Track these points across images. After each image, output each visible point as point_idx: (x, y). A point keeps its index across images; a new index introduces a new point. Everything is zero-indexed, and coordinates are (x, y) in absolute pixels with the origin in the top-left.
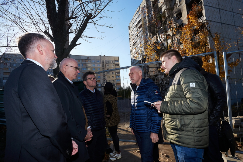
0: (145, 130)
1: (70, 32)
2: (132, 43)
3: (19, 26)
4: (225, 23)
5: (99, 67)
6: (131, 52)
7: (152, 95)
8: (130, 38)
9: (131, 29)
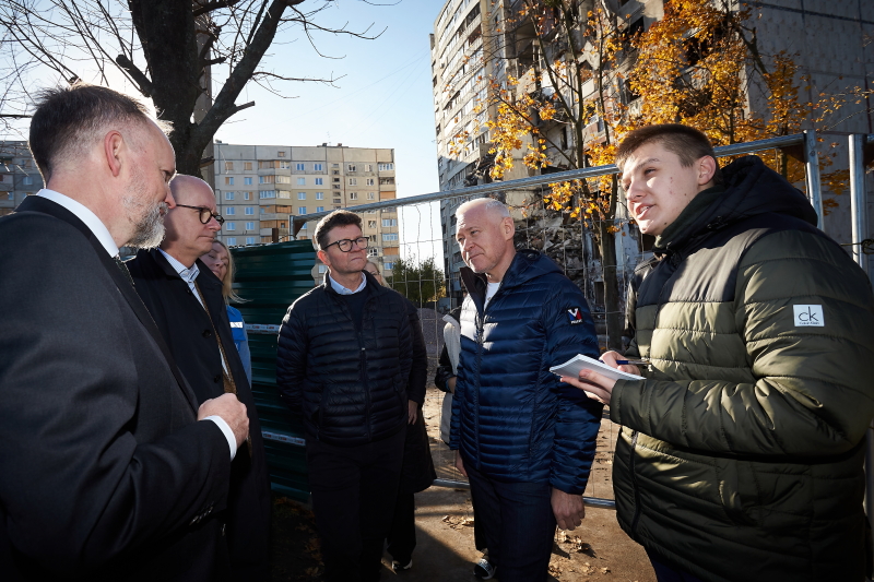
0: (519, 472)
1: (213, 58)
2: (444, 98)
3: (28, 39)
4: (817, 10)
5: (319, 187)
6: (438, 133)
7: (556, 325)
8: (435, 80)
9: (441, 45)
